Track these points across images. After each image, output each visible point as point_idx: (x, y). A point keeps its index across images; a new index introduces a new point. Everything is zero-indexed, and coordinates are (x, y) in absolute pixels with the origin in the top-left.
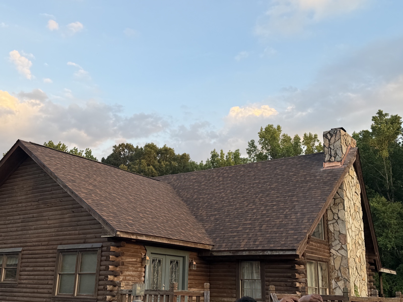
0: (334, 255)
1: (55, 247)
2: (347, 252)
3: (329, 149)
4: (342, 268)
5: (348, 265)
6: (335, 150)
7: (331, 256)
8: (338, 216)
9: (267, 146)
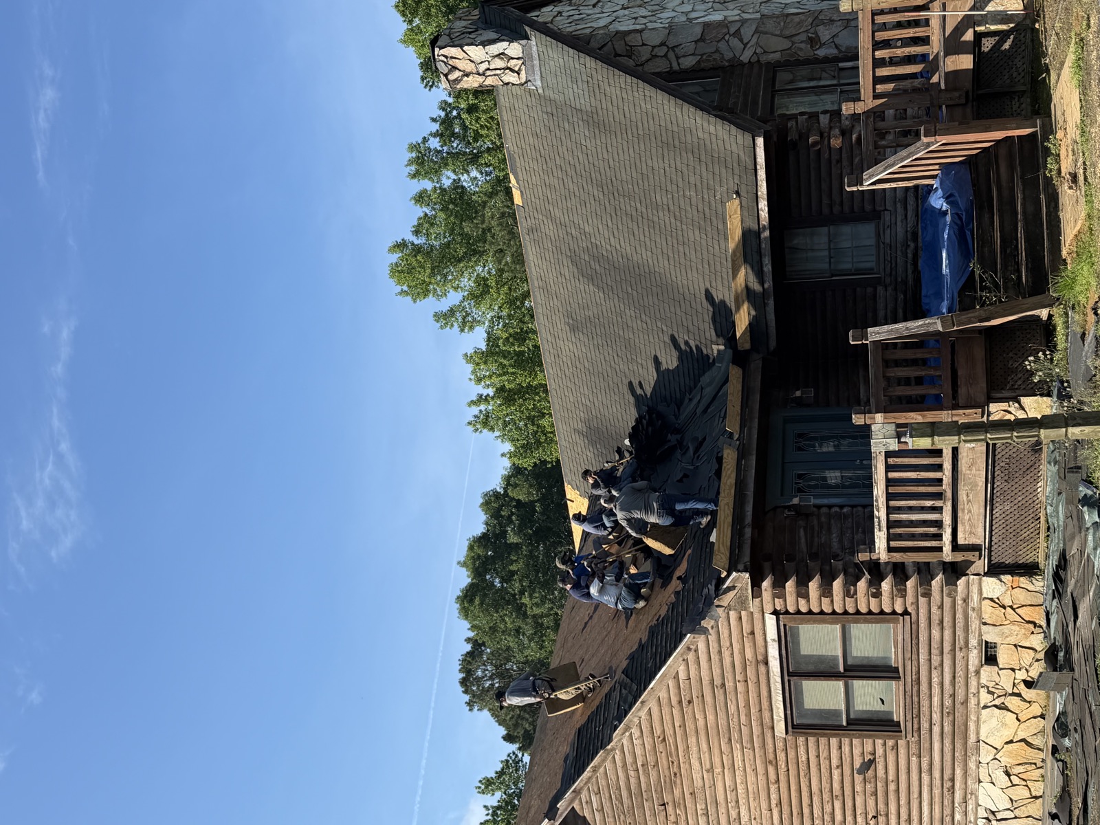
0: (755, 53)
1: (780, 745)
2: (747, 20)
3: (489, 73)
4: (787, 33)
5: (778, 17)
6: (490, 59)
7: (759, 61)
8: (659, 46)
9: (450, 277)
